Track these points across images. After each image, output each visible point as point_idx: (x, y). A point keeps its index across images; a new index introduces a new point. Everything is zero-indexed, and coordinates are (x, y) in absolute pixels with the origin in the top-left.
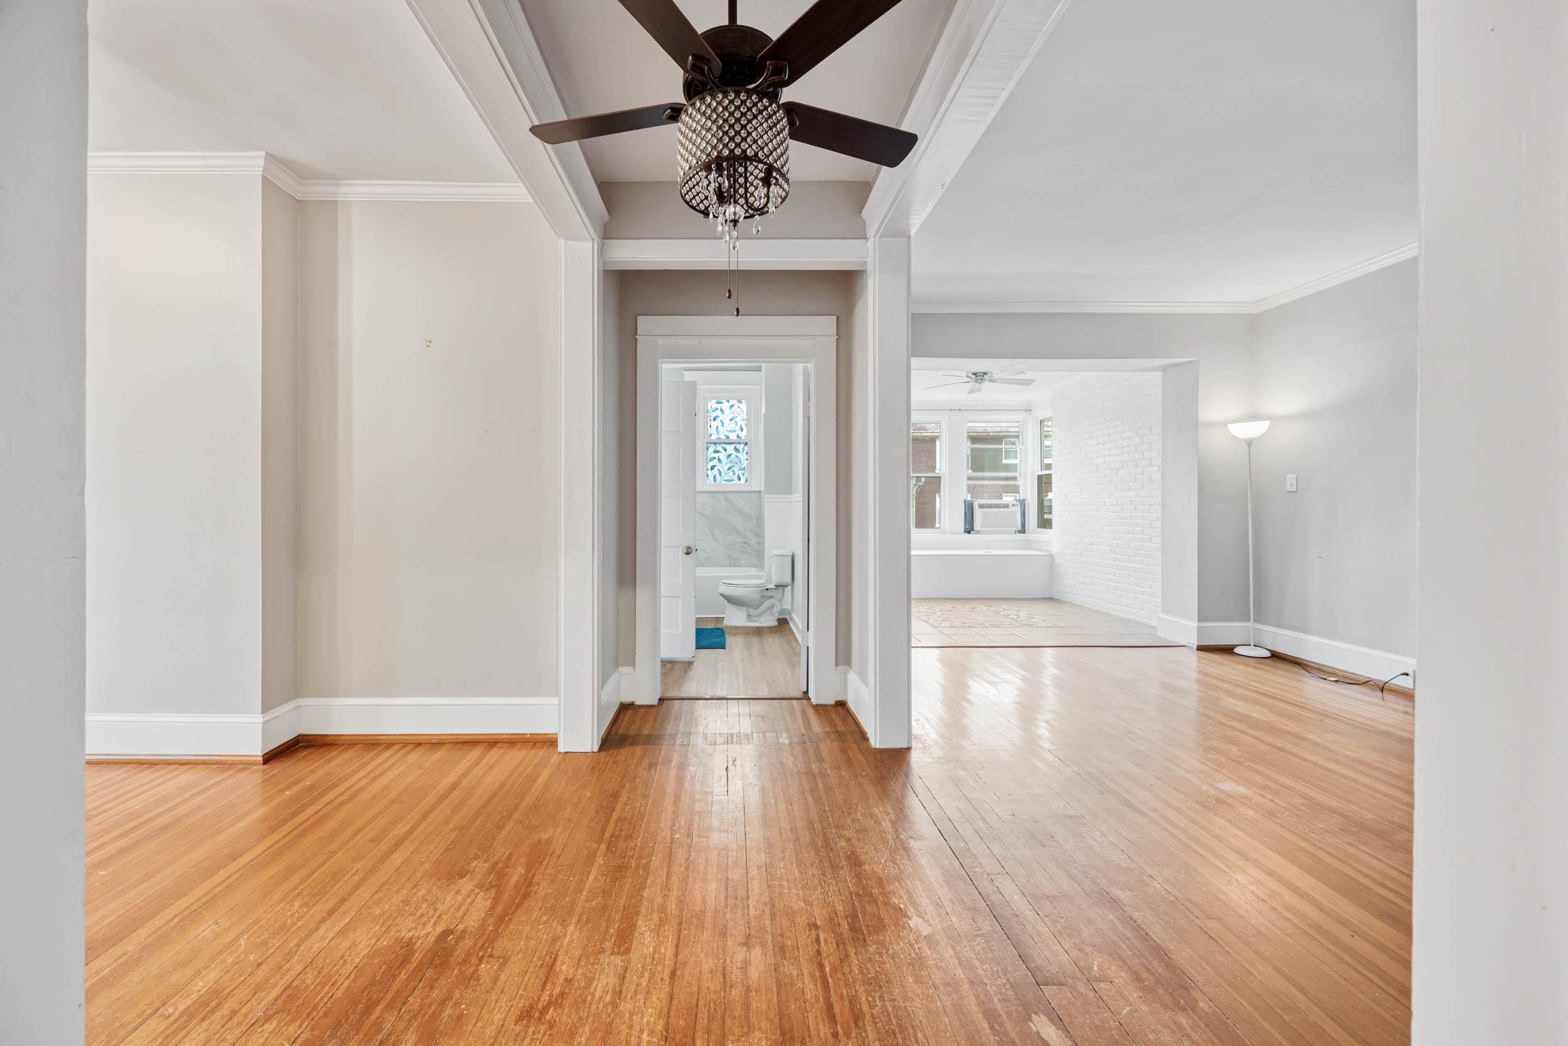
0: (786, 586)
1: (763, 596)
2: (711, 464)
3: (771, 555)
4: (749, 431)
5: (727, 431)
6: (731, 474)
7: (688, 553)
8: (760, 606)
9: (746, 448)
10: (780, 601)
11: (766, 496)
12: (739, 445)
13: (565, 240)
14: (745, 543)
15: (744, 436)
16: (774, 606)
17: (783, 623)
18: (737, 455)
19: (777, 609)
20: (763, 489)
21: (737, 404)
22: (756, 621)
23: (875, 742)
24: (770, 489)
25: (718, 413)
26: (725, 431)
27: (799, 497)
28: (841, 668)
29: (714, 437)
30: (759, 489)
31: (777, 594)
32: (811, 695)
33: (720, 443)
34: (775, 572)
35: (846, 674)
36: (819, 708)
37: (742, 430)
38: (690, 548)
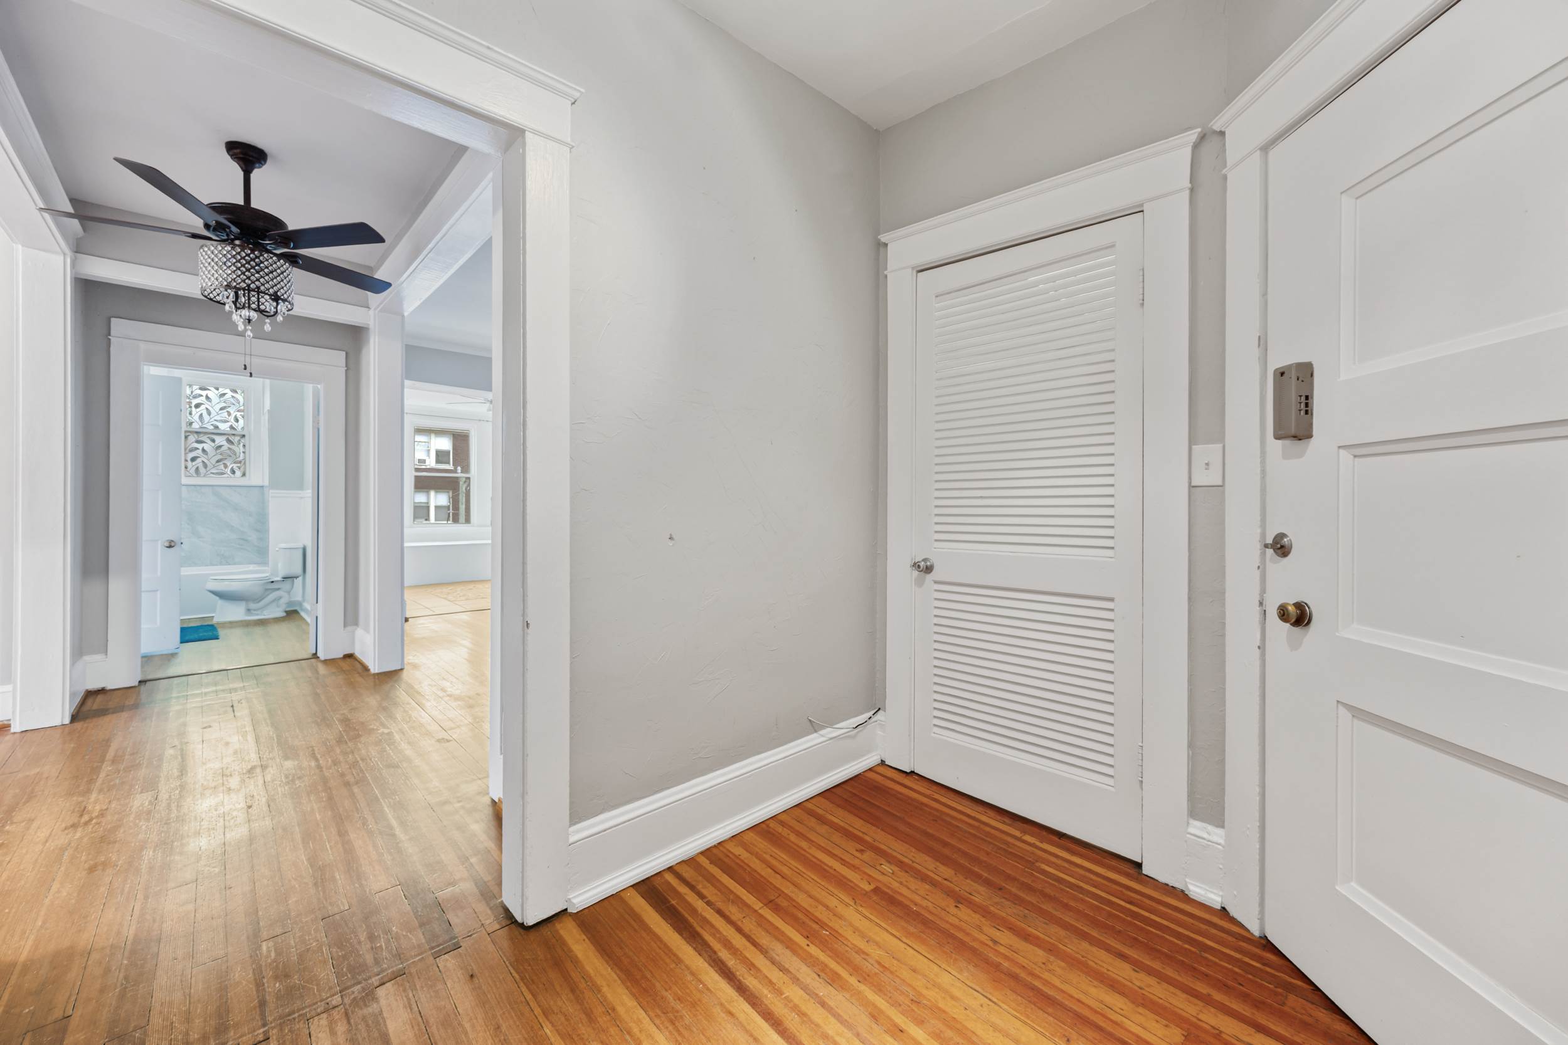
0: (297, 577)
1: (267, 590)
2: (191, 455)
3: (277, 549)
4: (246, 424)
5: (215, 420)
6: (222, 467)
7: (170, 547)
8: (263, 599)
9: (243, 440)
10: (289, 592)
11: (271, 491)
12: (233, 437)
13: (23, 246)
14: (243, 539)
15: (240, 428)
16: (280, 598)
17: (292, 614)
18: (230, 447)
19: (283, 601)
20: (266, 483)
21: (230, 394)
22: (257, 615)
23: (375, 669)
24: (275, 484)
25: (202, 400)
26: (212, 420)
27: (309, 493)
28: (349, 628)
29: (196, 426)
30: (260, 484)
31: (286, 585)
32: (319, 654)
33: (206, 433)
34: (280, 564)
35: (353, 633)
36: (328, 661)
37: (237, 420)
38: (172, 541)
